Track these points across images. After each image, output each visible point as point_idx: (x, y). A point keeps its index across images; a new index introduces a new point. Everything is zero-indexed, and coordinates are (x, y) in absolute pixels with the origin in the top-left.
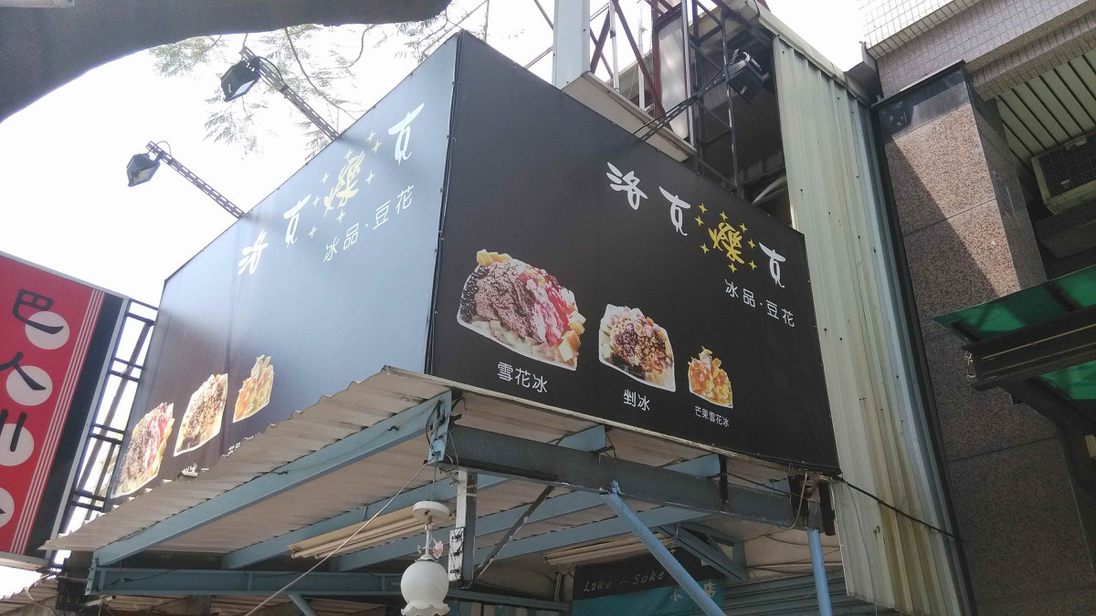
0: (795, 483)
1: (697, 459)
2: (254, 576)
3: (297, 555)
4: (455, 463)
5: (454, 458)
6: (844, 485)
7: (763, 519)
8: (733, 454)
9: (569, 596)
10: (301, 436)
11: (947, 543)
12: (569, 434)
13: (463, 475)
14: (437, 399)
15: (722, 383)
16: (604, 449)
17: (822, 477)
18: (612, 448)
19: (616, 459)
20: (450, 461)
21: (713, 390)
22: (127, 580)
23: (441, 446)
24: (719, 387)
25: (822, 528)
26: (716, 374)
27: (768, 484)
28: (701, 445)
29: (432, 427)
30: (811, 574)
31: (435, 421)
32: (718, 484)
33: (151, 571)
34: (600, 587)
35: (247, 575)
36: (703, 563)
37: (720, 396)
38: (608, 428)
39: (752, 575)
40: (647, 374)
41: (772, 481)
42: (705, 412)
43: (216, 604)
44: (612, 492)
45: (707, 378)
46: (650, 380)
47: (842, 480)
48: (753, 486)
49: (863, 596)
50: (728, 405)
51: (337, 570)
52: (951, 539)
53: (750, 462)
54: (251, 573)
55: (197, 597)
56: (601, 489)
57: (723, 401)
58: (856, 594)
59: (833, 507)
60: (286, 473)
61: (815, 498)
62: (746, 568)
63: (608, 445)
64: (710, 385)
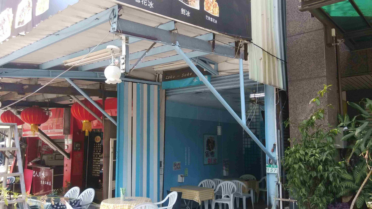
0: (237, 43)
1: (205, 34)
2: (52, 72)
3: (66, 65)
4: (121, 32)
5: (120, 30)
6: (253, 44)
7: (225, 55)
8: (217, 33)
9: (161, 80)
10: (62, 21)
11: (282, 63)
12: (161, 24)
13: (124, 37)
14: (112, 8)
15: (216, 7)
16: (174, 30)
17: (246, 42)
18: (177, 29)
19: (178, 34)
20: (119, 31)
21: (212, 10)
22: (5, 72)
23: (115, 26)
24: (215, 9)
25: (244, 58)
26: (214, 4)
27: (228, 44)
28: (207, 30)
29: (111, 19)
30: (239, 73)
31: (112, 17)
32: (212, 43)
33: (14, 69)
34: (171, 77)
35: (49, 71)
36: (205, 70)
37: (215, 12)
38: (175, 22)
39: (220, 74)
40: (190, 3)
41: (229, 43)
42: (209, 17)
43: (39, 81)
44: (176, 45)
45: (211, 5)
46: (191, 5)
47: (252, 43)
48: (223, 44)
49: (254, 79)
50: (217, 15)
51: (81, 71)
52: (283, 62)
53: (223, 36)
54: (51, 71)
55: (32, 78)
56: (172, 44)
57: (215, 14)
58: (252, 79)
59: (248, 52)
60: (58, 35)
61: (243, 49)
62: (218, 71)
63: (175, 28)
64: (212, 8)
